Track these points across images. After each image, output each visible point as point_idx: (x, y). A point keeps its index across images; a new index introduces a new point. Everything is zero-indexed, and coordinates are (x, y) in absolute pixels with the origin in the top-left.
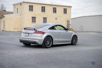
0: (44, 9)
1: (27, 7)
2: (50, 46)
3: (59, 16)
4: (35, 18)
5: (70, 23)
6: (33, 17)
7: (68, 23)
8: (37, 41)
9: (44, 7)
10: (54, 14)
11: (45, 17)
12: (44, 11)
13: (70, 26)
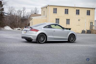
0: (68, 11)
1: (51, 9)
2: (44, 42)
3: (82, 18)
4: (59, 19)
5: (93, 25)
6: (56, 19)
7: (91, 24)
8: (31, 37)
9: (68, 10)
10: (77, 16)
11: (68, 18)
12: (68, 13)
13: (94, 27)
